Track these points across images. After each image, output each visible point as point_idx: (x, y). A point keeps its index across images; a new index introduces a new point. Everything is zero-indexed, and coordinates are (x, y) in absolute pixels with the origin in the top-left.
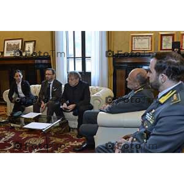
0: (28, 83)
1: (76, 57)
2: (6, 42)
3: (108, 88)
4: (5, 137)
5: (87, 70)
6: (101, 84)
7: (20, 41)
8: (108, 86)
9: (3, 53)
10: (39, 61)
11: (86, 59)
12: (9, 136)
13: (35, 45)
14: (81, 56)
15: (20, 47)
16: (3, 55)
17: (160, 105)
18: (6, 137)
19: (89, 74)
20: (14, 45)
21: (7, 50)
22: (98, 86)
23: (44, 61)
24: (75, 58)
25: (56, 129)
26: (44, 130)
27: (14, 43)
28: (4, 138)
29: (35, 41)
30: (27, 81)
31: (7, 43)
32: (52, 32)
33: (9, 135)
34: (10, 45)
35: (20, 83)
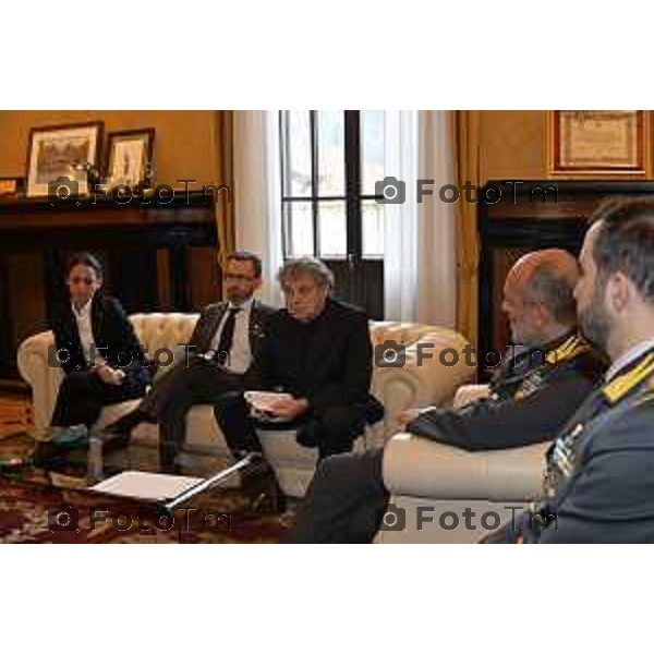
0: (119, 307)
1: (321, 194)
2: (37, 138)
3: (457, 329)
4: (21, 528)
5: (370, 250)
6: (425, 313)
7: (92, 133)
8: (457, 320)
9: (22, 183)
10: (166, 215)
11: (364, 202)
12: (39, 523)
13: (149, 150)
14: (342, 192)
15: (91, 159)
16: (25, 191)
17: (605, 407)
18: (27, 526)
19: (378, 266)
20: (69, 147)
21: (40, 169)
22: (414, 319)
23: (187, 215)
24: (315, 199)
25: (228, 501)
26: (170, 506)
27: (66, 142)
28: (18, 532)
29: (151, 132)
30: (116, 301)
31: (41, 143)
32: (222, 113)
33: (36, 520)
34: (53, 149)
35: (88, 306)
